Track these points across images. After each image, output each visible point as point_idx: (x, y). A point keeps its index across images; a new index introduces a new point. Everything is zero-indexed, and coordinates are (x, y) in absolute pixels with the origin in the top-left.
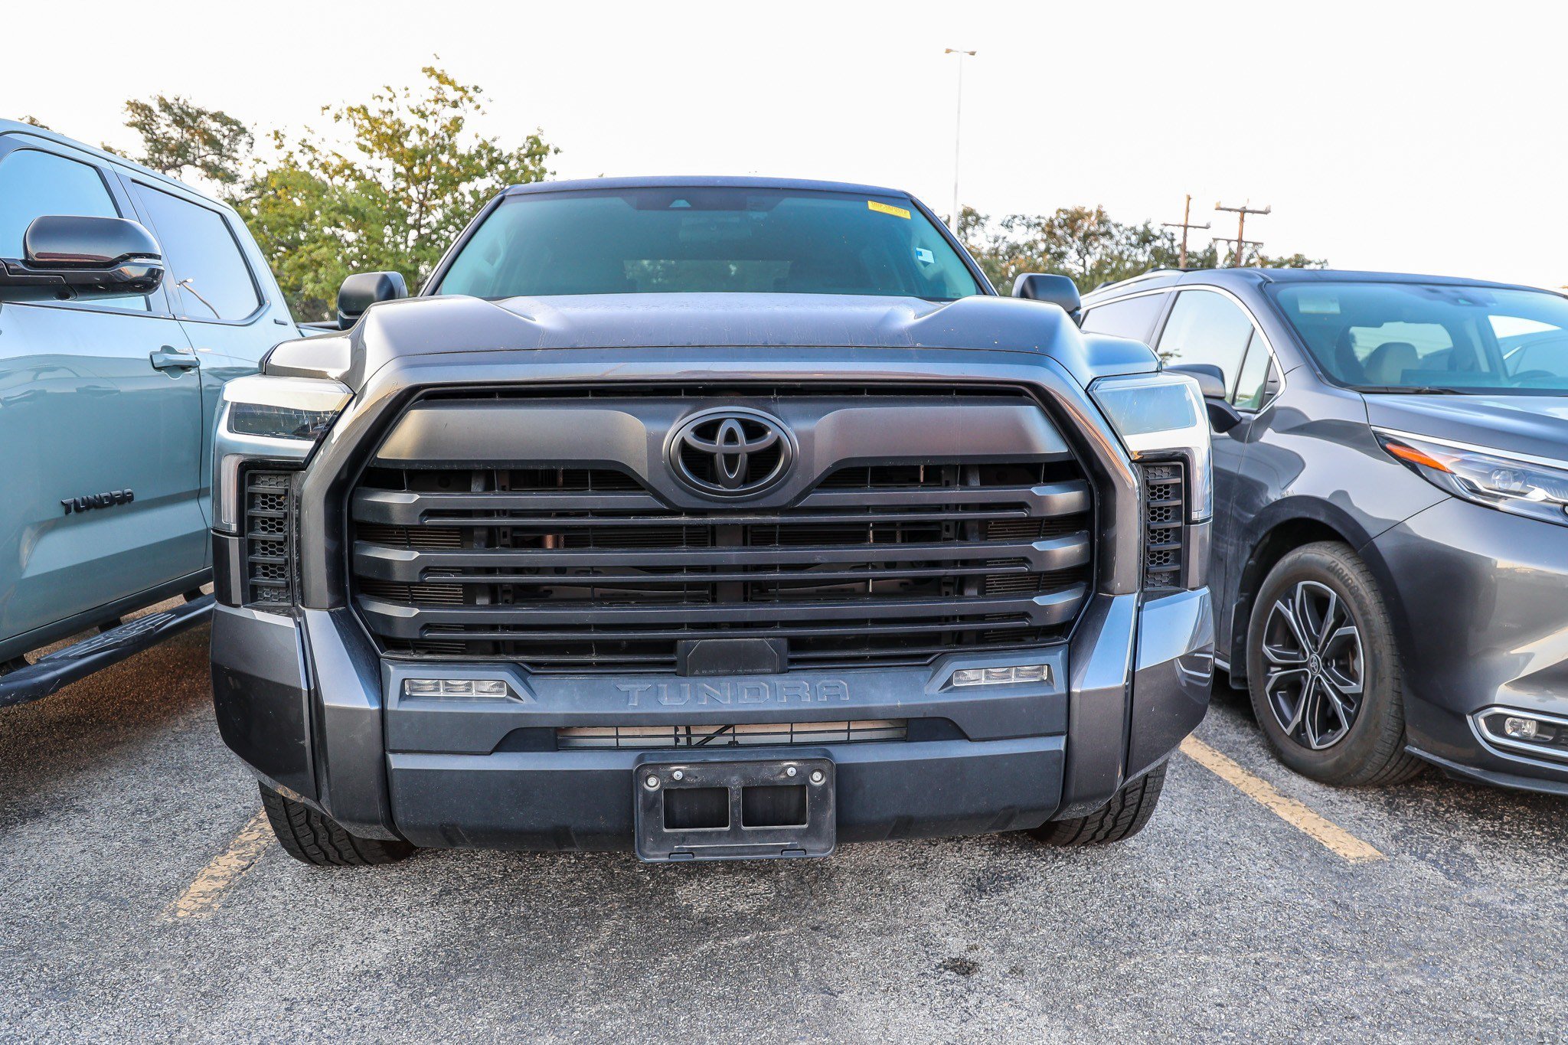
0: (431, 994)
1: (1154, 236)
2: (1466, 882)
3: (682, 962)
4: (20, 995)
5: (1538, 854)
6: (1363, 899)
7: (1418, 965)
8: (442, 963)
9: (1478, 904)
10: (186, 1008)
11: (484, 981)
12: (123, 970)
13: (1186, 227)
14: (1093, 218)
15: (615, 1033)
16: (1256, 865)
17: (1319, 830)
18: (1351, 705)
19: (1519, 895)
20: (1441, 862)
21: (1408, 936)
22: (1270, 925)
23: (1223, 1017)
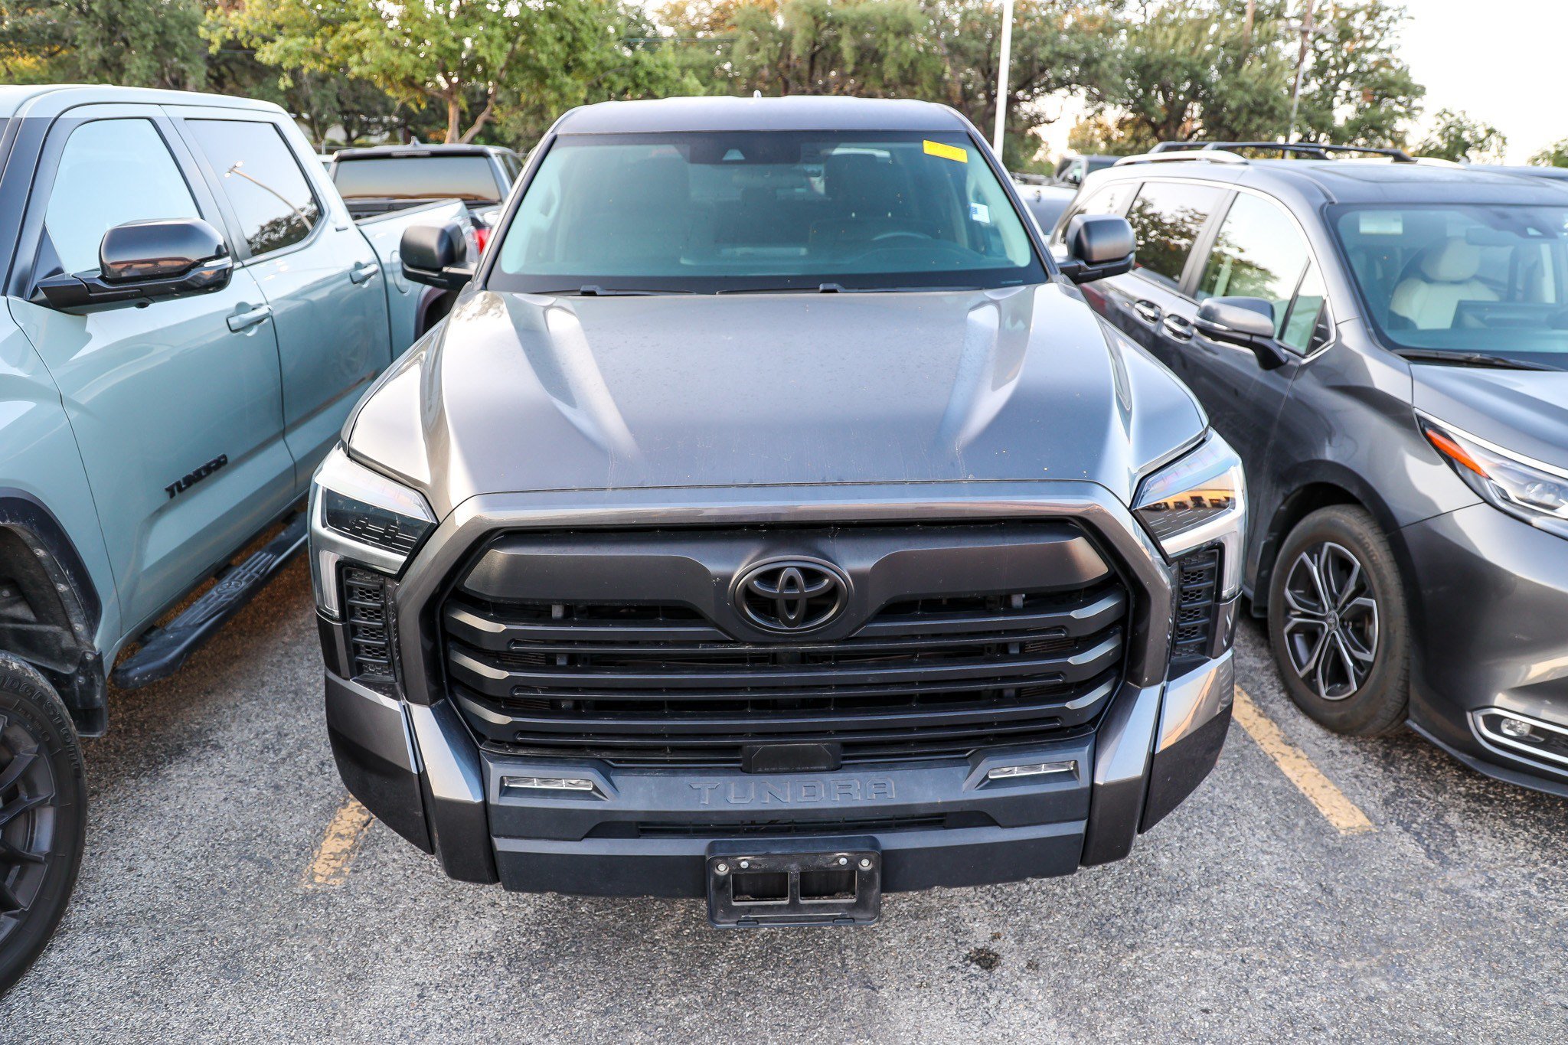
0: (537, 981)
2: (1444, 861)
3: (747, 947)
4: (199, 973)
5: (1515, 825)
6: (1347, 882)
7: (1385, 965)
8: (543, 944)
9: (1450, 891)
10: (336, 991)
11: (580, 967)
12: (279, 946)
15: (693, 1030)
16: (1254, 835)
17: (1318, 790)
18: (1362, 669)
19: (1490, 879)
20: (1424, 836)
21: (1381, 930)
22: (1259, 914)
23: (1207, 1025)
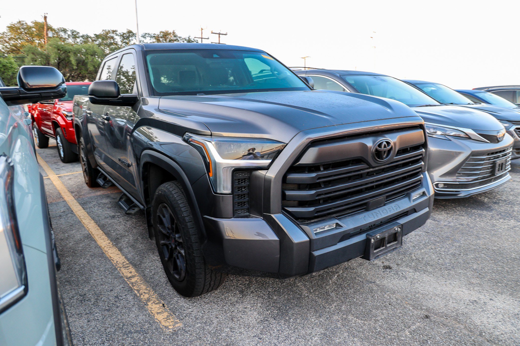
1: (192, 41)
13: (202, 38)
14: (171, 35)
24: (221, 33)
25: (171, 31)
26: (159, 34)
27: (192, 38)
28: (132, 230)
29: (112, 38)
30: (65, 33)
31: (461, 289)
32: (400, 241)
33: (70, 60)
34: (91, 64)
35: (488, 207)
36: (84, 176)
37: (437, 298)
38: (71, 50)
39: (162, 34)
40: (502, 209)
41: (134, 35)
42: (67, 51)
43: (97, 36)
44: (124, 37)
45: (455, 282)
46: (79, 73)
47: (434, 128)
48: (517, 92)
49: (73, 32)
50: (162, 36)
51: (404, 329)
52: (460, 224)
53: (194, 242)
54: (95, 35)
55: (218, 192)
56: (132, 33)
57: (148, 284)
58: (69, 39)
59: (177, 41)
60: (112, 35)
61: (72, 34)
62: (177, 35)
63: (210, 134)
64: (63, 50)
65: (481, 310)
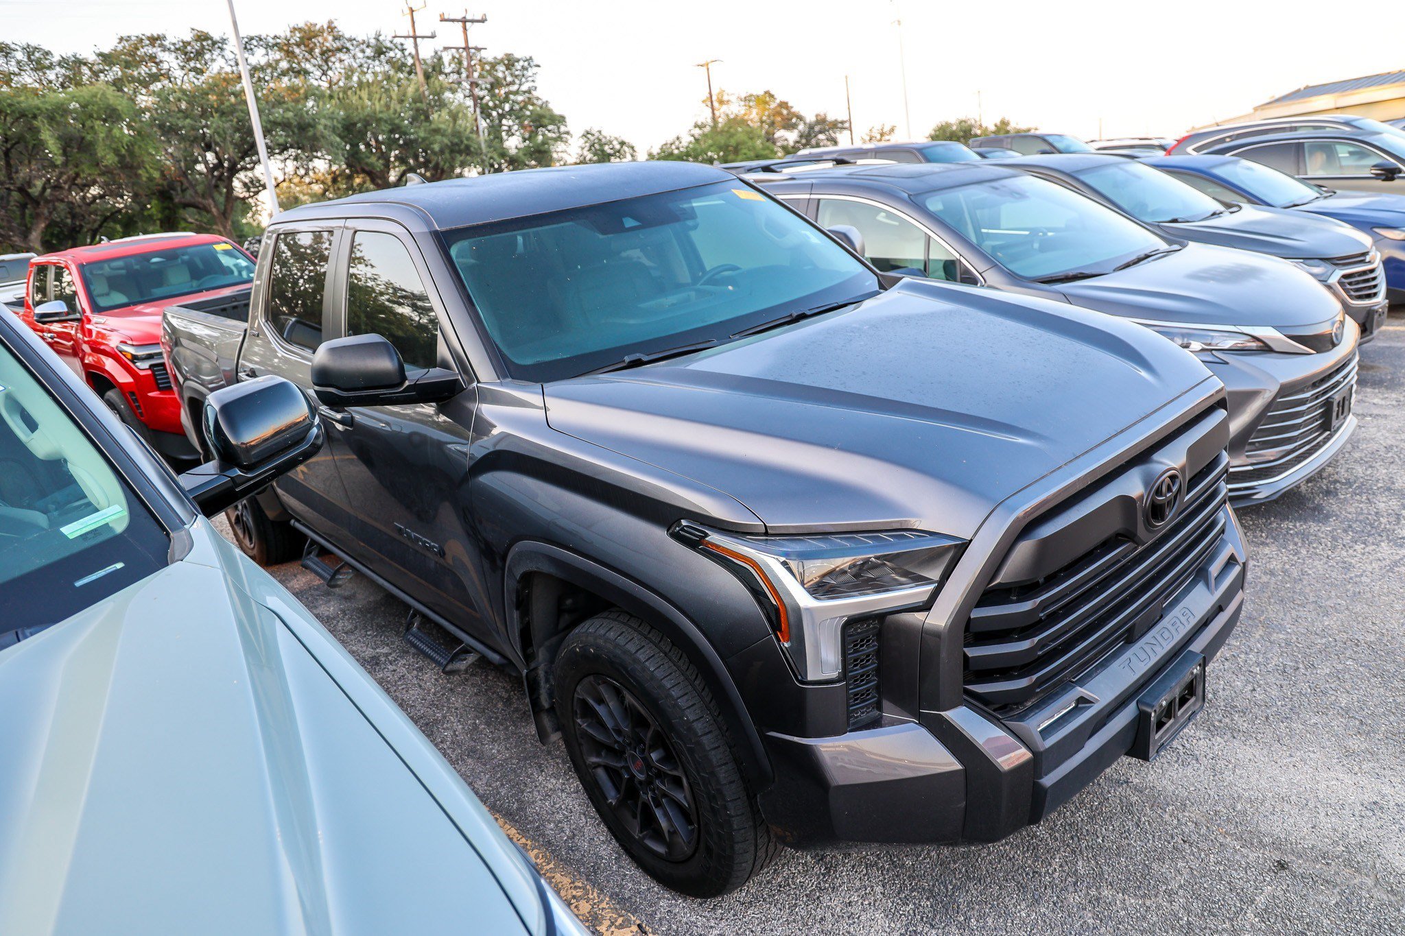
1: (386, 48)
13: (415, 38)
14: (326, 34)
24: (468, 17)
25: (321, 22)
26: (288, 34)
27: (386, 38)
28: (448, 700)
29: (152, 58)
30: (6, 57)
31: (1332, 774)
32: (1201, 694)
33: (41, 140)
34: (106, 145)
35: (1314, 509)
36: (236, 534)
37: (1287, 807)
38: (39, 109)
39: (298, 35)
40: (1349, 510)
41: (218, 45)
42: (27, 113)
43: (107, 59)
44: (186, 54)
45: (1312, 755)
46: (74, 175)
47: (1183, 336)
48: (1306, 145)
49: (30, 51)
50: (298, 40)
51: (1242, 909)
52: (1265, 573)
53: (725, 782)
54: (100, 55)
55: (810, 678)
56: (211, 39)
57: (570, 869)
58: (23, 73)
59: (345, 50)
60: (151, 50)
61: (29, 58)
62: (341, 33)
63: (763, 530)
64: (13, 112)
65: (1396, 828)
